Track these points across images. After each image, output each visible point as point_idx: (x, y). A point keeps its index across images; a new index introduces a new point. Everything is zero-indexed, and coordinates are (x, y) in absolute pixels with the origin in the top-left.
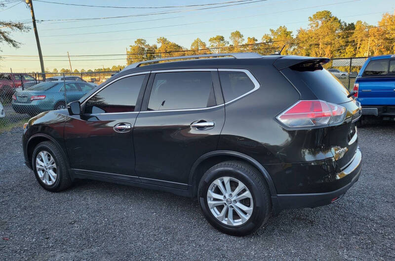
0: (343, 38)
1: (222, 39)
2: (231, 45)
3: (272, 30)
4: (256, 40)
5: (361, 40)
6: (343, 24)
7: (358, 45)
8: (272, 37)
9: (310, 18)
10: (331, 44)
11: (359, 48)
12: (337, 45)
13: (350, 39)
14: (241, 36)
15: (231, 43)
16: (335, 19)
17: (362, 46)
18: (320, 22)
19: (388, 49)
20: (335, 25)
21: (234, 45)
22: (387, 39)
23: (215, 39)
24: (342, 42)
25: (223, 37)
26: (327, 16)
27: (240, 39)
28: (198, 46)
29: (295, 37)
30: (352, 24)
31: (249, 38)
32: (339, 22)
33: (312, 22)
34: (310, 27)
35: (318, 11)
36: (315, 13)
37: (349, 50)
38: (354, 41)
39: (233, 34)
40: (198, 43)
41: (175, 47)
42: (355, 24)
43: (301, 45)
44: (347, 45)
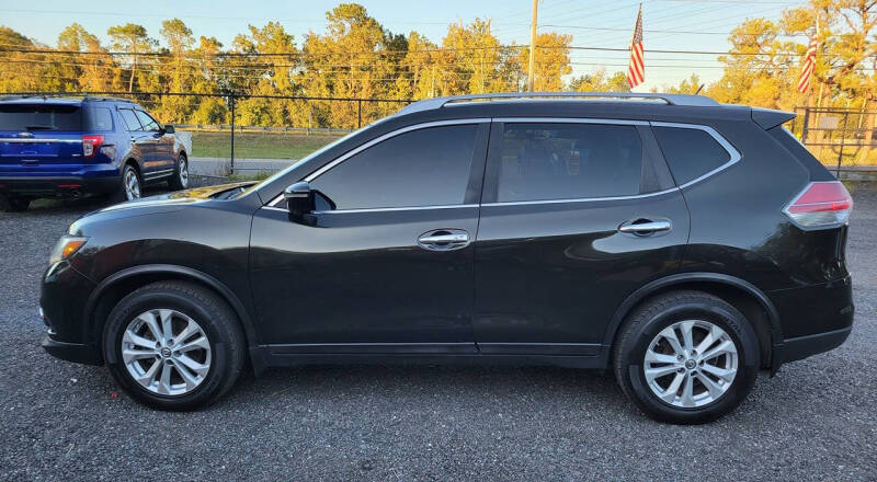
0: (390, 61)
1: (140, 32)
2: (163, 49)
3: (253, 28)
4: (221, 45)
5: (420, 69)
6: (387, 34)
7: (416, 76)
8: (256, 43)
9: (328, 13)
10: (369, 69)
11: (418, 81)
12: (381, 73)
13: (402, 64)
14: (186, 32)
15: (165, 44)
16: (374, 23)
17: (422, 79)
18: (347, 25)
19: (461, 89)
20: (374, 36)
21: (171, 50)
22: (458, 70)
23: (125, 31)
24: (389, 68)
25: (142, 29)
26: (358, 14)
27: (185, 39)
28: (76, 41)
29: (300, 48)
30: (402, 36)
31: (203, 38)
32: (381, 29)
33: (333, 23)
34: (329, 31)
35: (343, 3)
36: (338, 7)
37: (401, 82)
38: (407, 68)
39: (167, 25)
40: (76, 34)
41: (11, 39)
42: (407, 36)
43: (315, 65)
44: (397, 76)
